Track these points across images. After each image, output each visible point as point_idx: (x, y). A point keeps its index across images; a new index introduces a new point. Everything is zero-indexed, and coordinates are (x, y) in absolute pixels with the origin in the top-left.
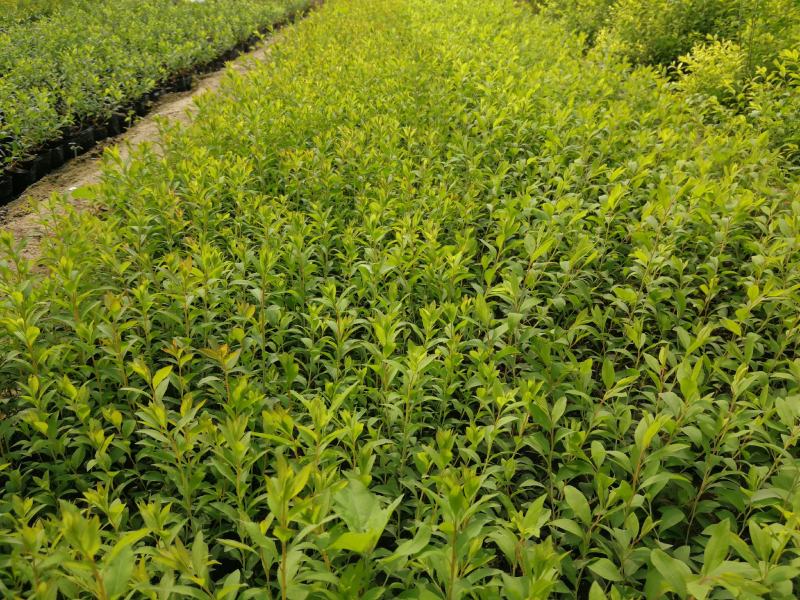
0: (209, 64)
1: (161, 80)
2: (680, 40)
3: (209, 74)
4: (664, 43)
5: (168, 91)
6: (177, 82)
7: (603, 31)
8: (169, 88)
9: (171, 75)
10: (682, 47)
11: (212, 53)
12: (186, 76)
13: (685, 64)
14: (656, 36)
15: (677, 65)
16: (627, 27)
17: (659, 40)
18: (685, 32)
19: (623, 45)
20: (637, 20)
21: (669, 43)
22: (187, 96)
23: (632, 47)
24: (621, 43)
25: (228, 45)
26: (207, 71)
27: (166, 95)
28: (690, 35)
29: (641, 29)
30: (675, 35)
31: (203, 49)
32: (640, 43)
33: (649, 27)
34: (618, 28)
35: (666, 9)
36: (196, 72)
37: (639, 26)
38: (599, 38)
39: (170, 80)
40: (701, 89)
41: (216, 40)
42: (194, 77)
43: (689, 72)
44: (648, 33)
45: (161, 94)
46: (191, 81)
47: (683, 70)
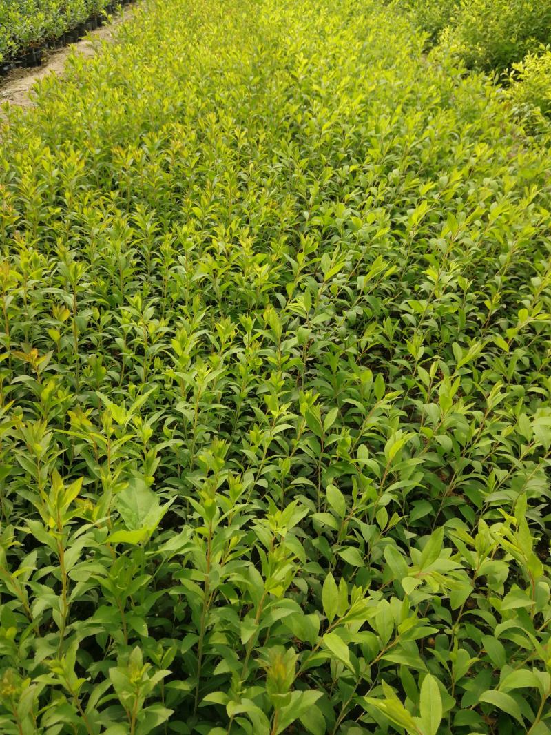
0: (60, 38)
1: (10, 53)
2: (518, 45)
3: (60, 49)
4: (503, 47)
5: (17, 66)
6: (27, 56)
7: (447, 30)
8: (19, 62)
9: (21, 47)
10: (518, 52)
11: (63, 26)
12: (36, 50)
13: (517, 72)
14: (496, 39)
15: (509, 72)
16: (470, 27)
17: (497, 44)
18: (524, 38)
19: (463, 46)
20: (480, 21)
21: (508, 48)
22: (37, 72)
23: (472, 49)
24: (462, 44)
25: (81, 17)
26: (58, 45)
27: (16, 70)
28: (528, 41)
29: (482, 31)
30: (513, 40)
31: (54, 22)
32: (480, 46)
33: (489, 29)
34: (461, 29)
35: (508, 12)
36: (47, 46)
37: (481, 27)
38: (442, 37)
39: (20, 54)
40: (530, 99)
41: (68, 12)
42: (45, 51)
43: (520, 80)
44: (489, 36)
45: (10, 68)
46: (41, 55)
47: (515, 78)
